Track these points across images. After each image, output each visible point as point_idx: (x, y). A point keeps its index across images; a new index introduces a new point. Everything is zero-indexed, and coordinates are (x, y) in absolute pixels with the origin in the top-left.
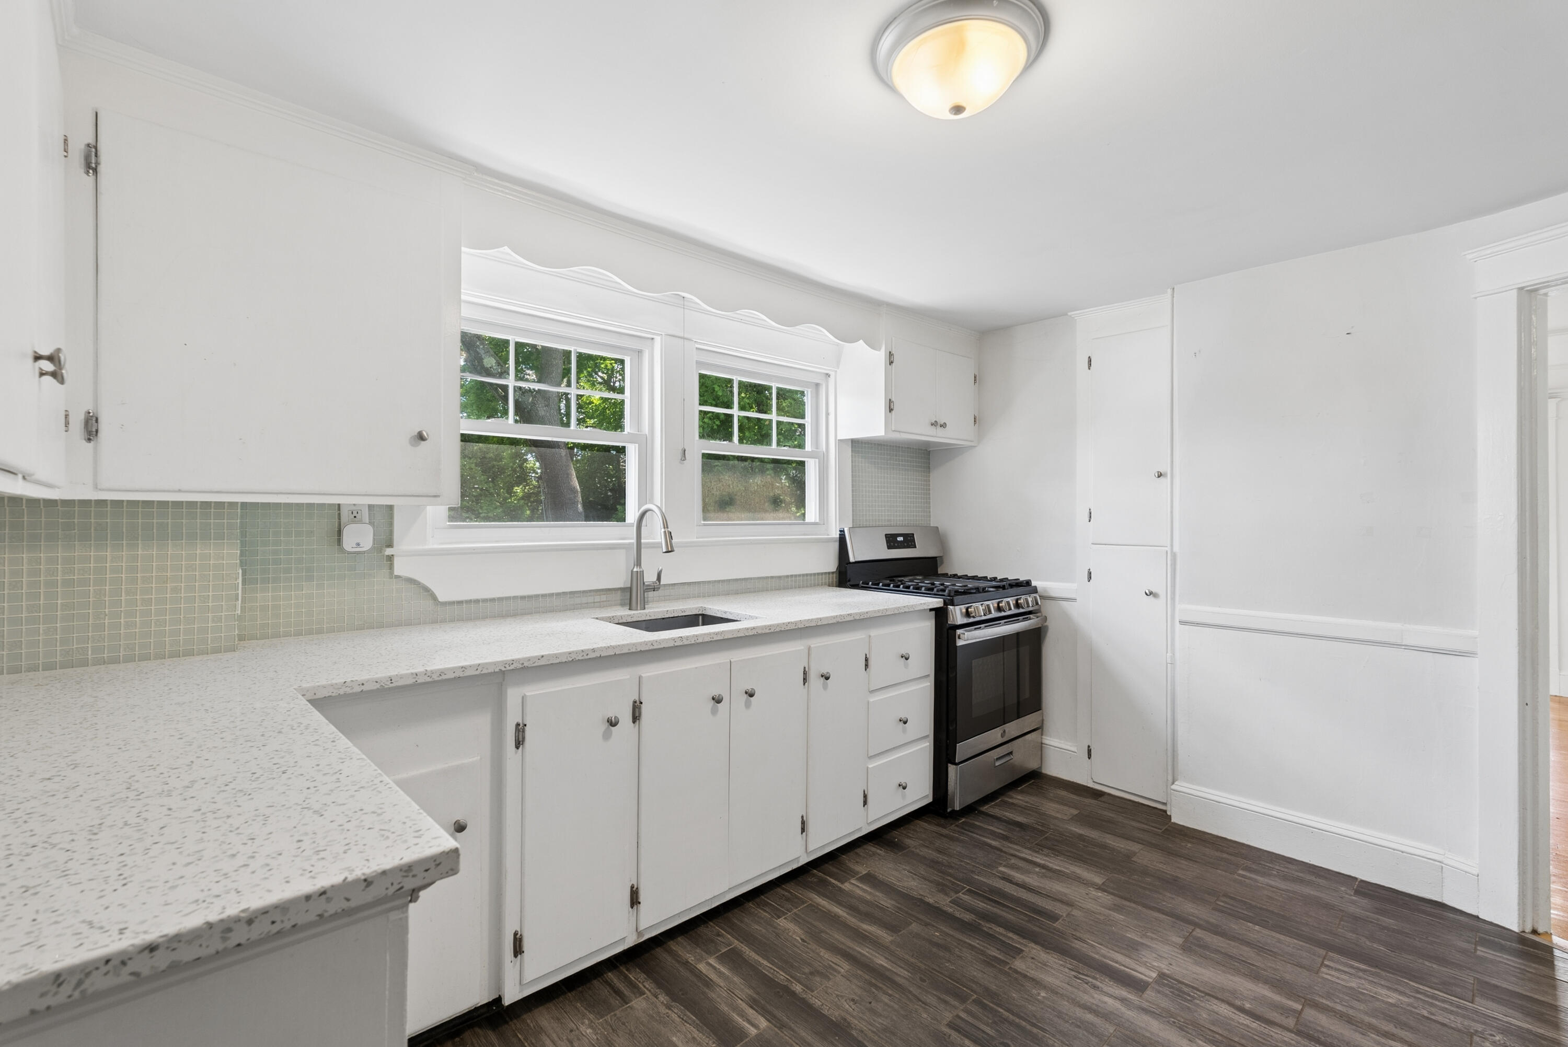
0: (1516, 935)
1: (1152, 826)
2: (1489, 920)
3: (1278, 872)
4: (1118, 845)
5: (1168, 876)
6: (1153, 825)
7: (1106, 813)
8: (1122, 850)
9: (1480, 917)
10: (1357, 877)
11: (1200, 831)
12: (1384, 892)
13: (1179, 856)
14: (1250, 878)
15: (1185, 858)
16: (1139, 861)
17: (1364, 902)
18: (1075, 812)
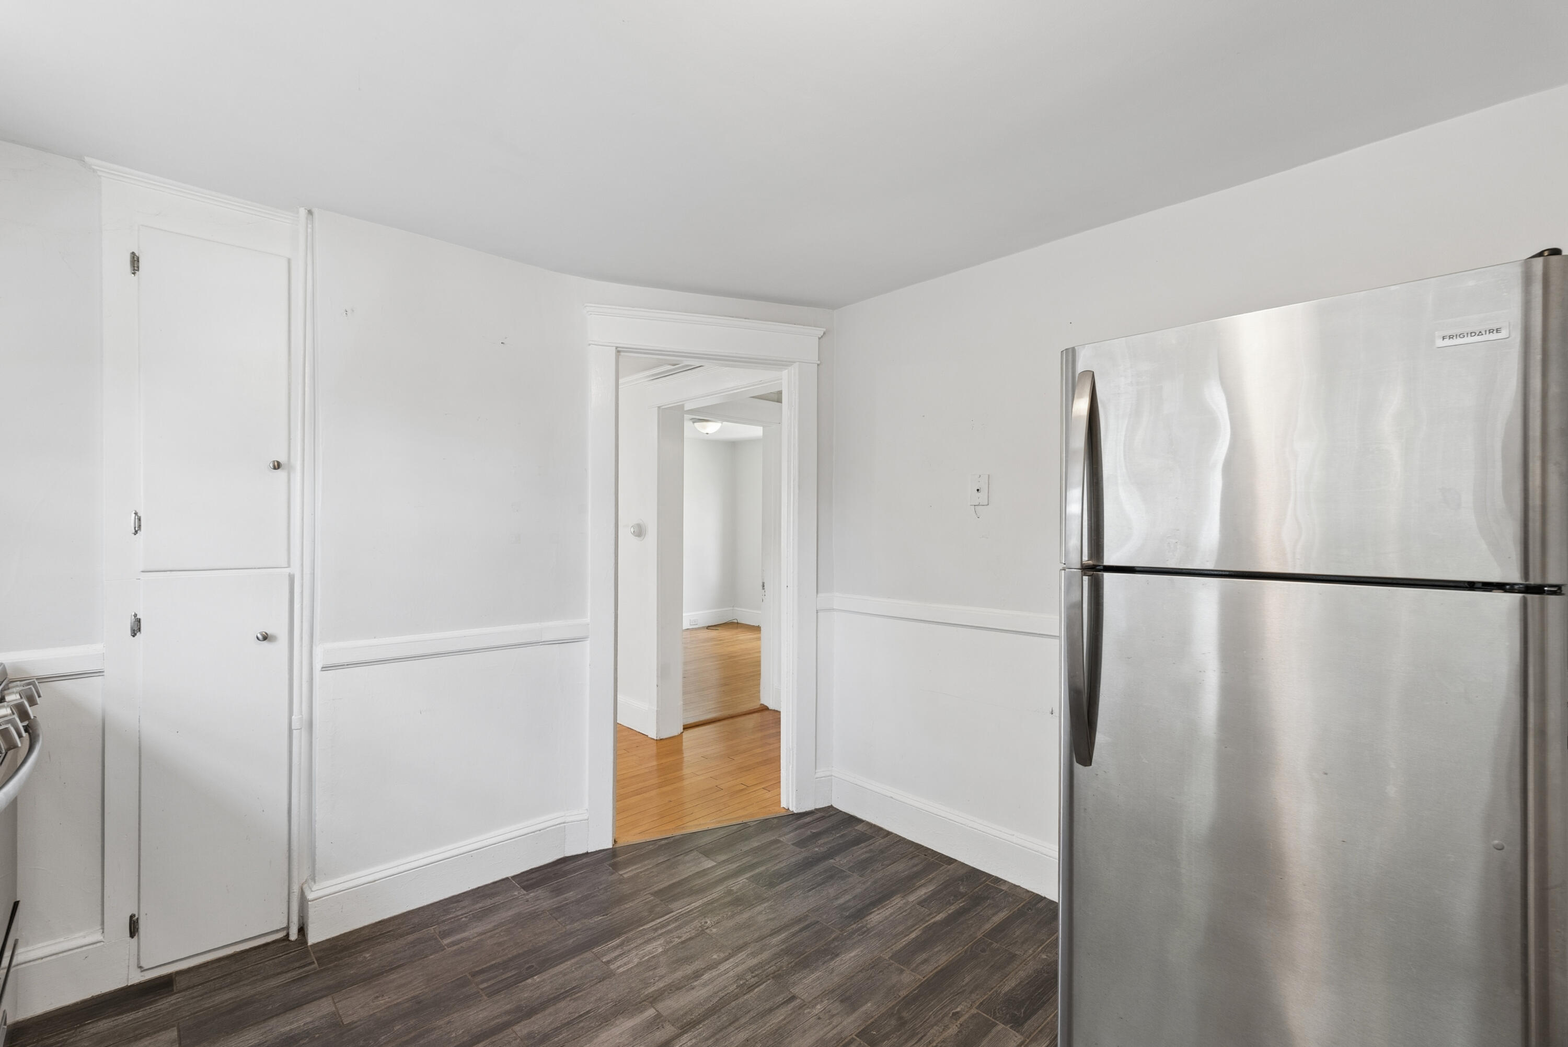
0: (611, 850)
1: (300, 967)
2: (595, 850)
3: (466, 917)
4: (301, 1023)
5: (407, 1005)
6: (297, 964)
7: (219, 999)
8: (317, 1023)
9: (589, 852)
10: (507, 876)
11: (351, 933)
12: (533, 875)
13: (378, 975)
14: (461, 941)
15: (387, 971)
16: (355, 1018)
17: (540, 892)
18: (173, 1034)
